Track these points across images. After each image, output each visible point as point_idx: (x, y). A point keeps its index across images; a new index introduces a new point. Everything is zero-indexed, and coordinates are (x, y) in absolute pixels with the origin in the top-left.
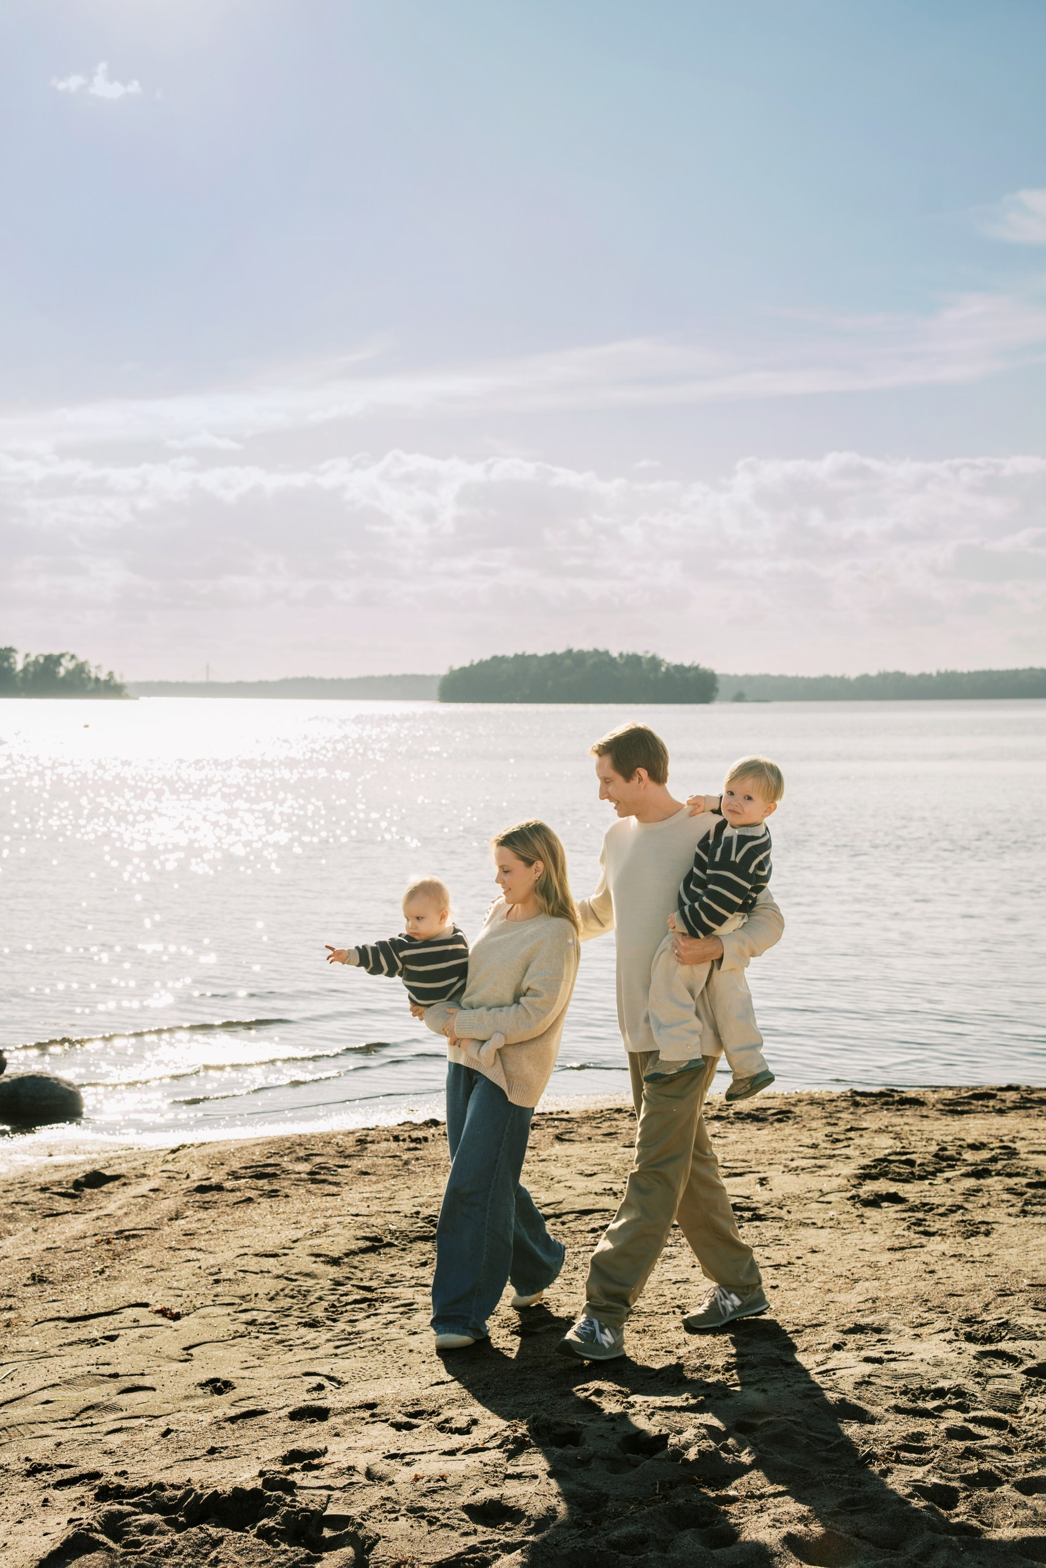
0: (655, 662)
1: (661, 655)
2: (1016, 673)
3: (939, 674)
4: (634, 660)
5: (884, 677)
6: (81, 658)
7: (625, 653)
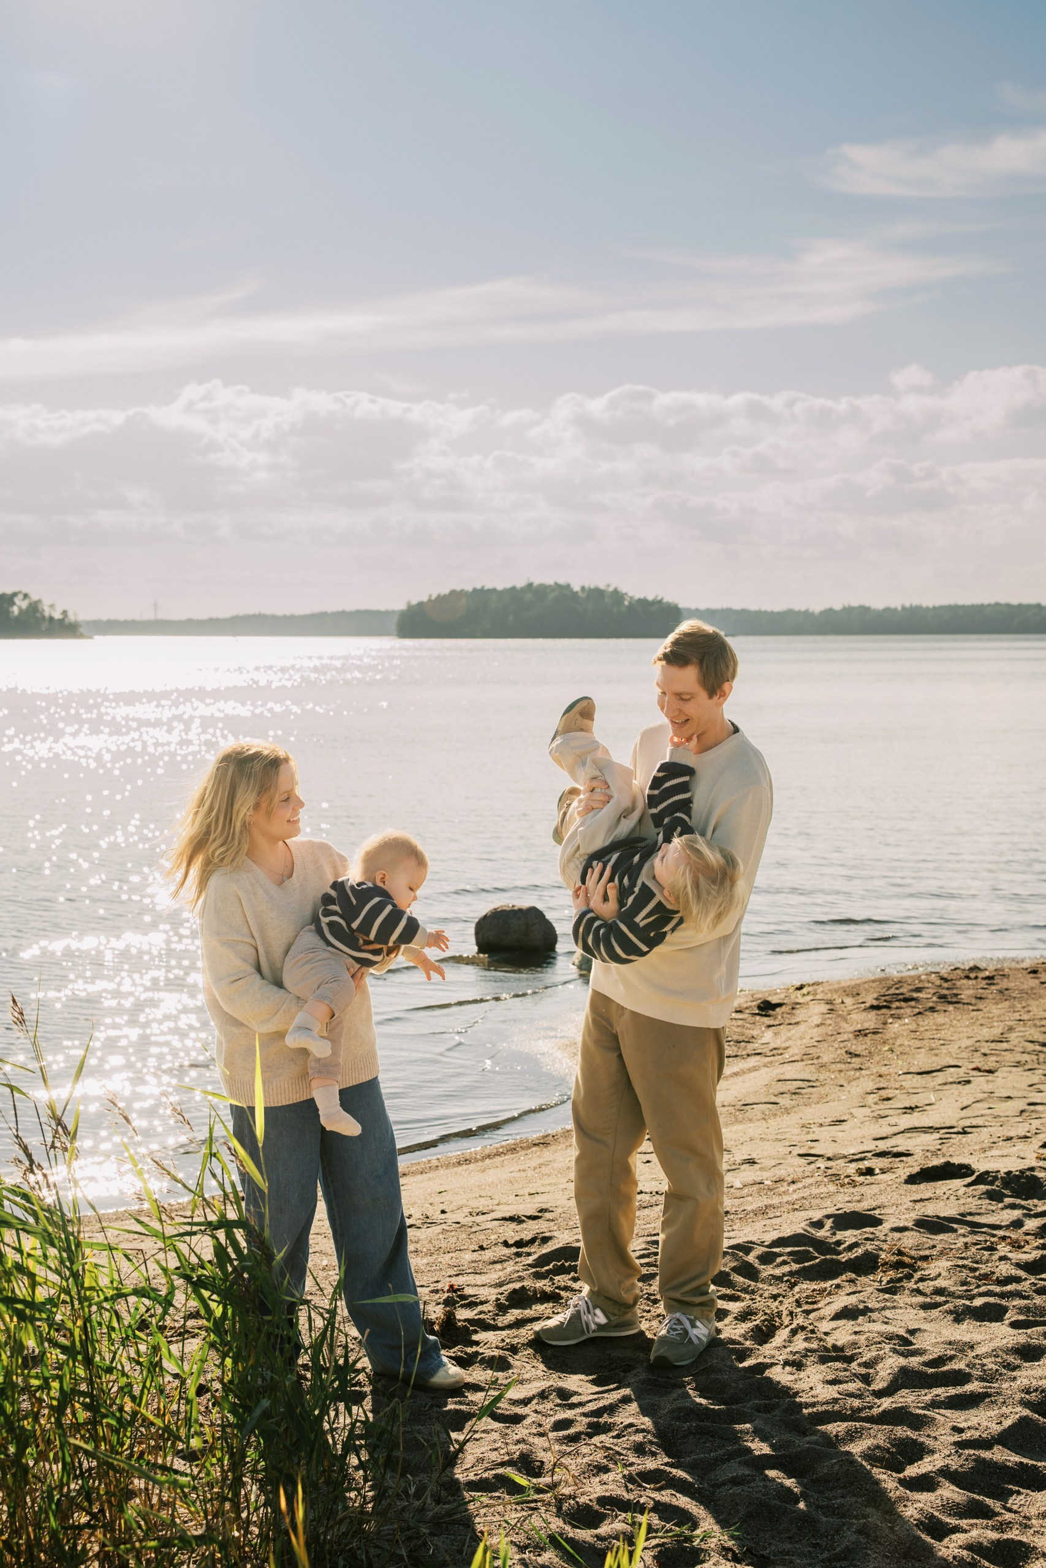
0: (617, 596)
1: (623, 589)
2: (982, 607)
3: (904, 608)
4: (597, 594)
5: (848, 610)
6: (34, 597)
7: (587, 586)
